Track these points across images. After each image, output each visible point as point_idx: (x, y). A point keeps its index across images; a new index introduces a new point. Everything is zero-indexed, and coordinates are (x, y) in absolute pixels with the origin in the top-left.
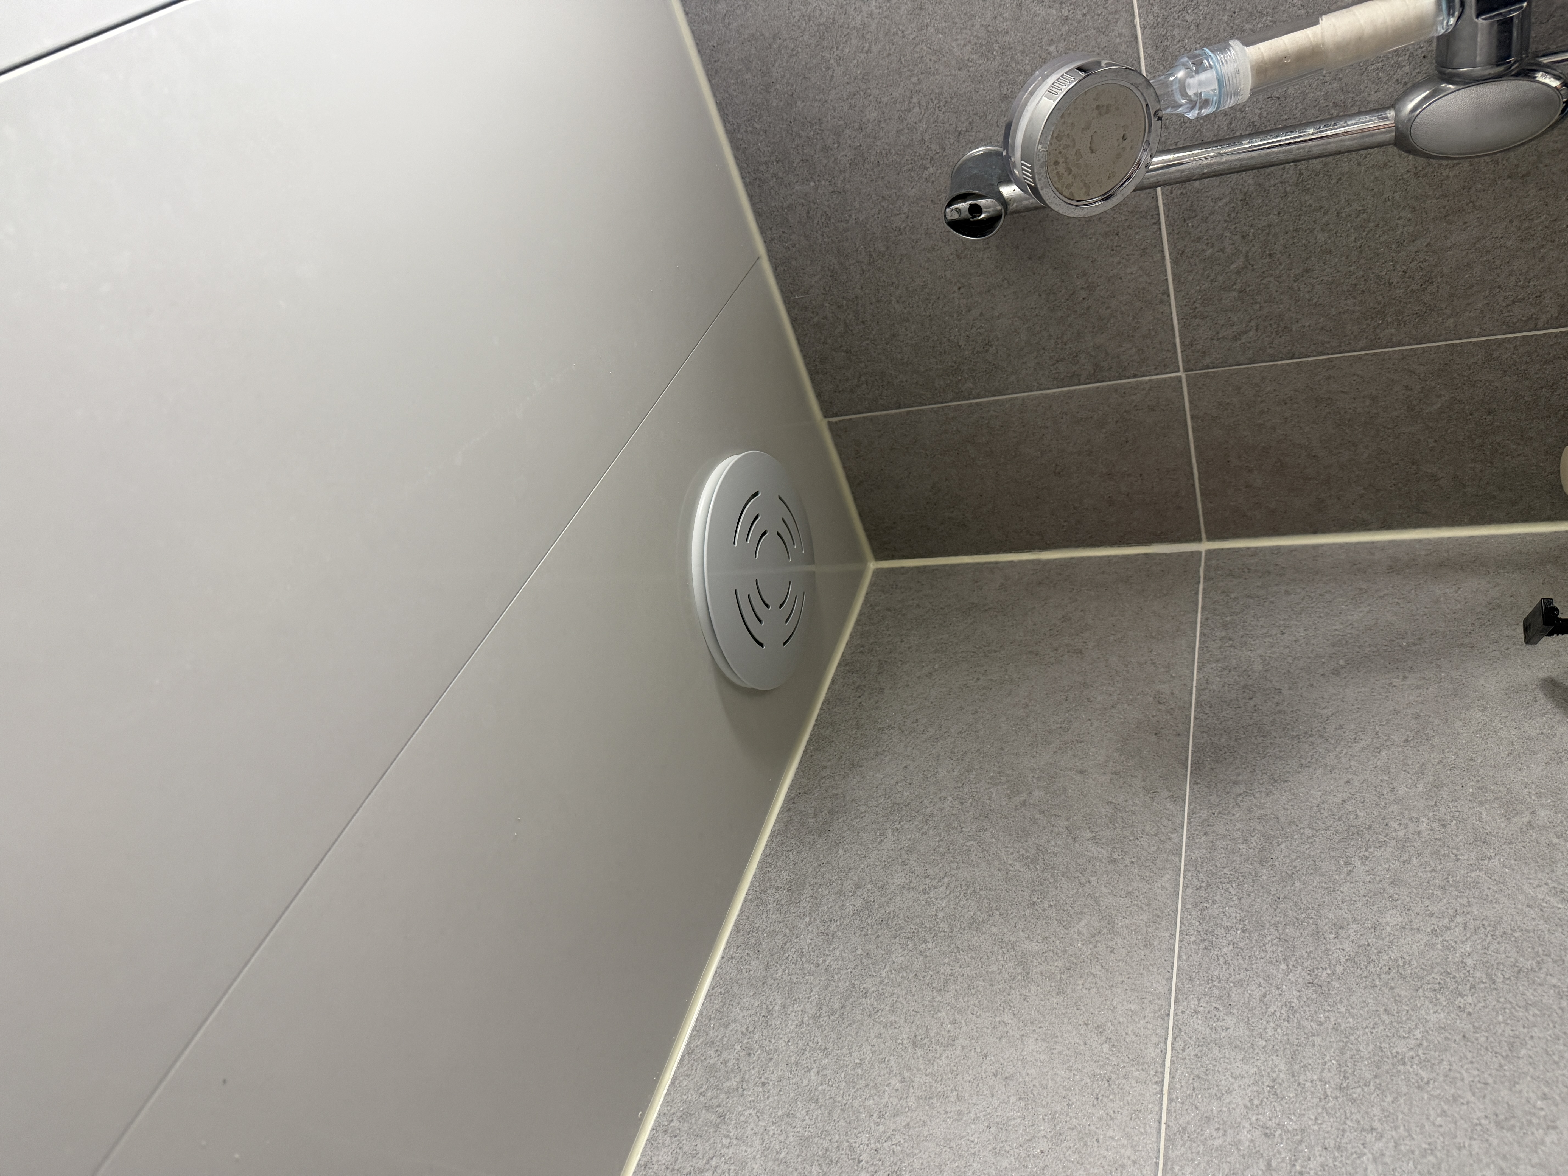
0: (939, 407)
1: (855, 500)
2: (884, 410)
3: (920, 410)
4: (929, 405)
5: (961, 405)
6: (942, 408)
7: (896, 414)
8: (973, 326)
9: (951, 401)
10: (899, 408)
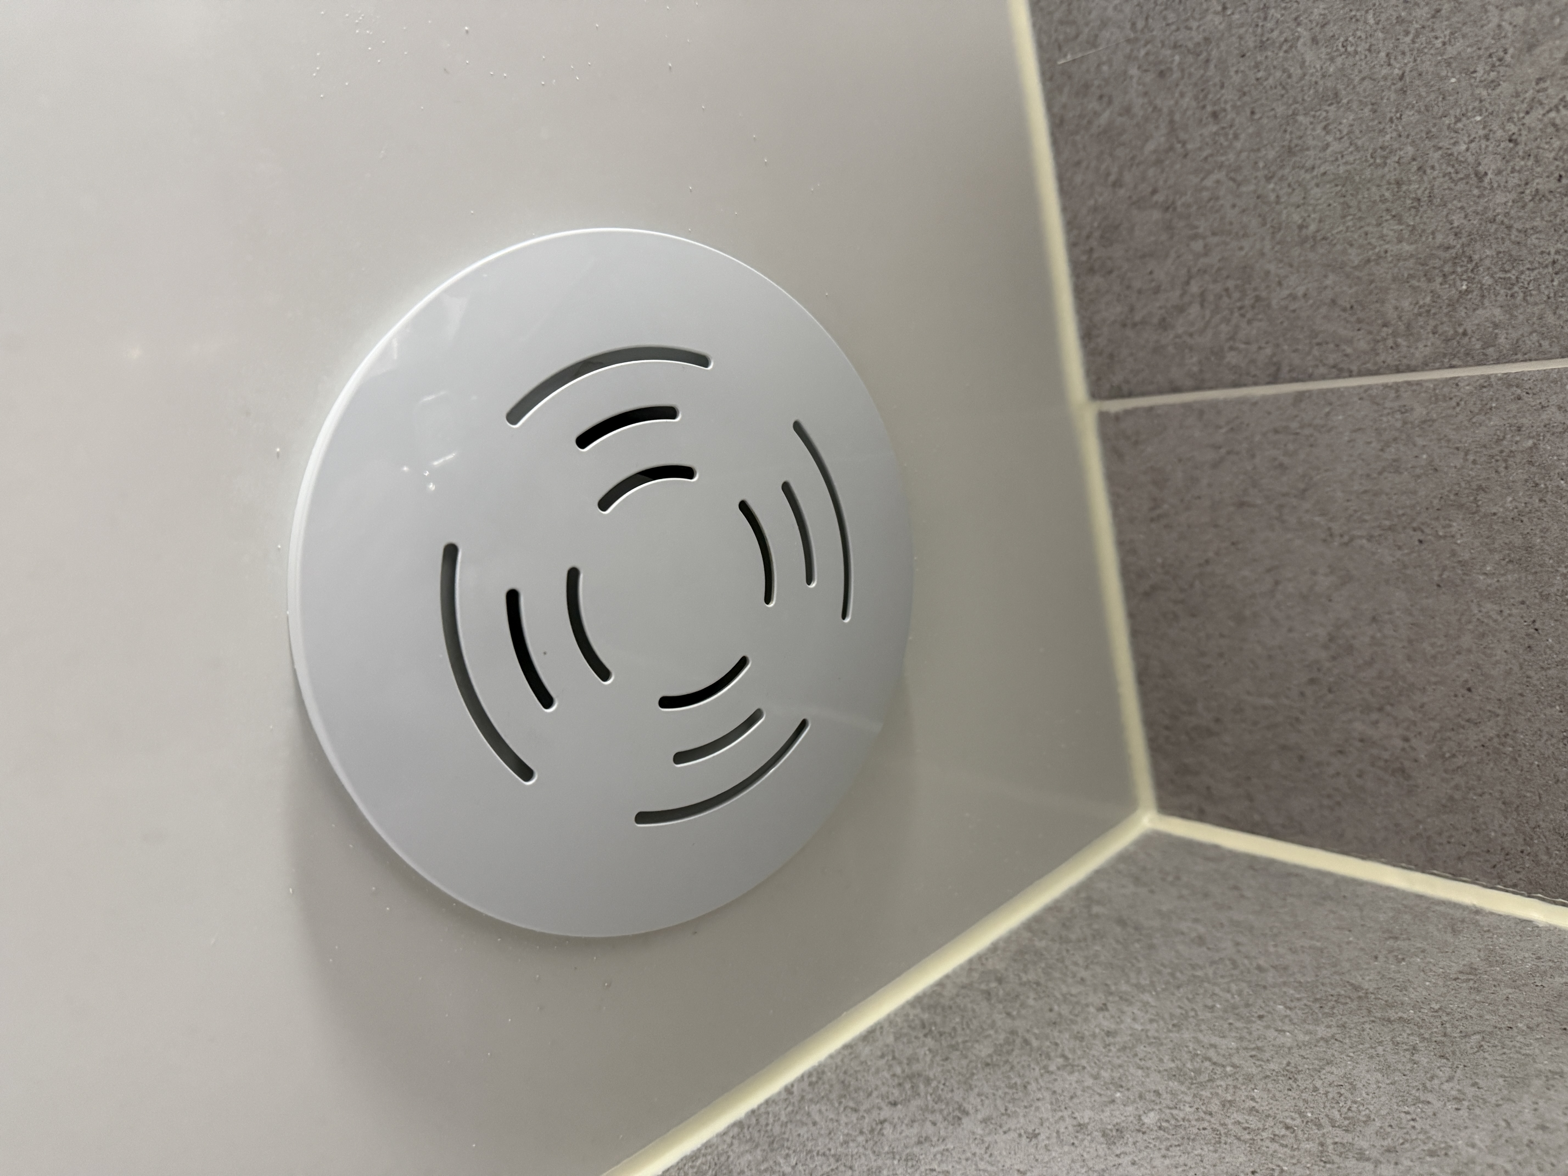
0: (1386, 386)
1: (1135, 634)
2: (1235, 385)
3: (1332, 391)
4: (1360, 374)
5: (1456, 382)
6: (1396, 387)
7: (1265, 399)
8: (1534, 103)
9: (1425, 366)
10: (1274, 379)
